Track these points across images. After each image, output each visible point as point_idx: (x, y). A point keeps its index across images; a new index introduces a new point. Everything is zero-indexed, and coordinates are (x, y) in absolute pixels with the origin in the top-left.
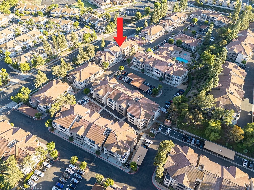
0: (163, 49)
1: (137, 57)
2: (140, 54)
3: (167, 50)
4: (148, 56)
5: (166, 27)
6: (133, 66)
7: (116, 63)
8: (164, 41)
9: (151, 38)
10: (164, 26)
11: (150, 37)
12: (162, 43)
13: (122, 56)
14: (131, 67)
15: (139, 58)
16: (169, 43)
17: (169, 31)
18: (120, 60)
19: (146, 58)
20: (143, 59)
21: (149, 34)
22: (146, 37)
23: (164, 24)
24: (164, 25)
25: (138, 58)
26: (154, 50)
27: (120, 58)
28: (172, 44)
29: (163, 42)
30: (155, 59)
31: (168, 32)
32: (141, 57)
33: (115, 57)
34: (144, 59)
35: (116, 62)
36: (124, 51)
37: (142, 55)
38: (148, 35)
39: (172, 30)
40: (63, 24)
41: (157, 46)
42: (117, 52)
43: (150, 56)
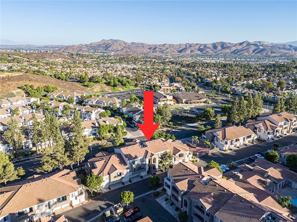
0: (251, 170)
1: (174, 176)
2: (186, 168)
3: (262, 174)
4: (203, 177)
5: (259, 131)
6: (163, 199)
7: (129, 183)
8: (256, 155)
9: (225, 145)
10: (255, 130)
11: (223, 143)
12: (249, 158)
13: (147, 169)
14: (157, 200)
15: (178, 178)
16: (267, 160)
17: (266, 139)
18: (142, 177)
19: (196, 182)
20: (188, 183)
21: (220, 137)
22: (214, 143)
23: (256, 126)
24: (256, 128)
25: (176, 178)
26: (228, 169)
27: (143, 174)
28: (275, 163)
29: (253, 156)
30: (223, 189)
31: (265, 141)
32: (184, 177)
33: (127, 169)
34: (191, 184)
35: (130, 181)
36: (153, 157)
37: (187, 173)
38: (218, 138)
39: (274, 140)
40: (86, 112)
41: (236, 163)
42: (136, 157)
43: (209, 178)
